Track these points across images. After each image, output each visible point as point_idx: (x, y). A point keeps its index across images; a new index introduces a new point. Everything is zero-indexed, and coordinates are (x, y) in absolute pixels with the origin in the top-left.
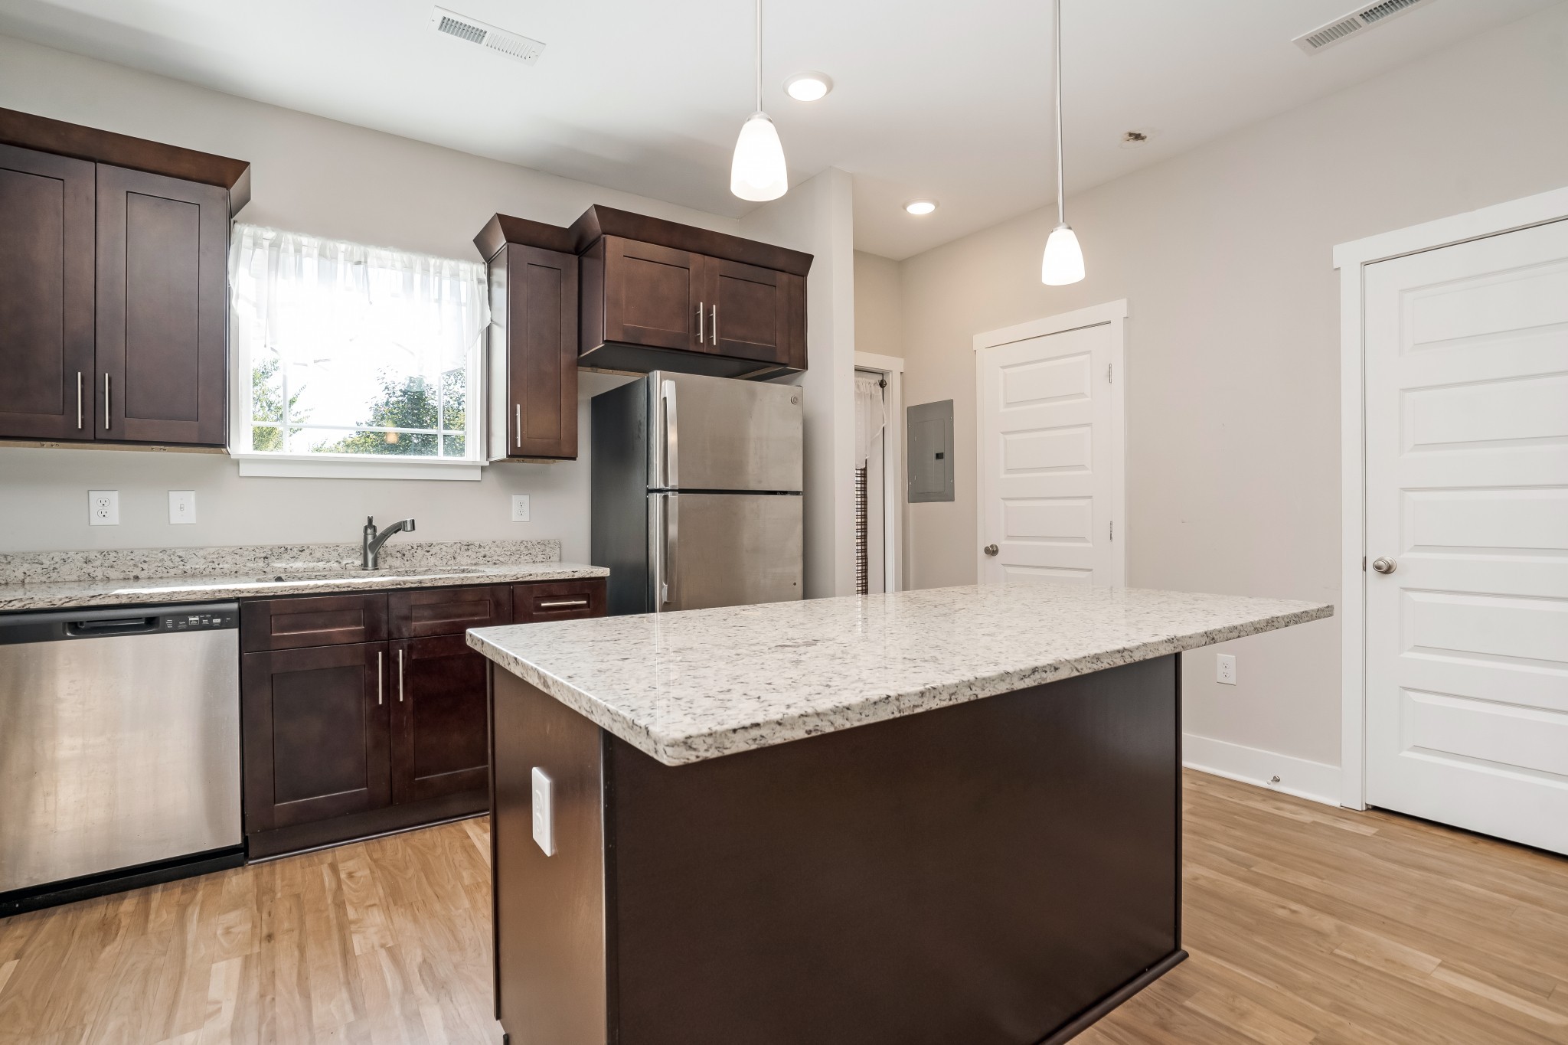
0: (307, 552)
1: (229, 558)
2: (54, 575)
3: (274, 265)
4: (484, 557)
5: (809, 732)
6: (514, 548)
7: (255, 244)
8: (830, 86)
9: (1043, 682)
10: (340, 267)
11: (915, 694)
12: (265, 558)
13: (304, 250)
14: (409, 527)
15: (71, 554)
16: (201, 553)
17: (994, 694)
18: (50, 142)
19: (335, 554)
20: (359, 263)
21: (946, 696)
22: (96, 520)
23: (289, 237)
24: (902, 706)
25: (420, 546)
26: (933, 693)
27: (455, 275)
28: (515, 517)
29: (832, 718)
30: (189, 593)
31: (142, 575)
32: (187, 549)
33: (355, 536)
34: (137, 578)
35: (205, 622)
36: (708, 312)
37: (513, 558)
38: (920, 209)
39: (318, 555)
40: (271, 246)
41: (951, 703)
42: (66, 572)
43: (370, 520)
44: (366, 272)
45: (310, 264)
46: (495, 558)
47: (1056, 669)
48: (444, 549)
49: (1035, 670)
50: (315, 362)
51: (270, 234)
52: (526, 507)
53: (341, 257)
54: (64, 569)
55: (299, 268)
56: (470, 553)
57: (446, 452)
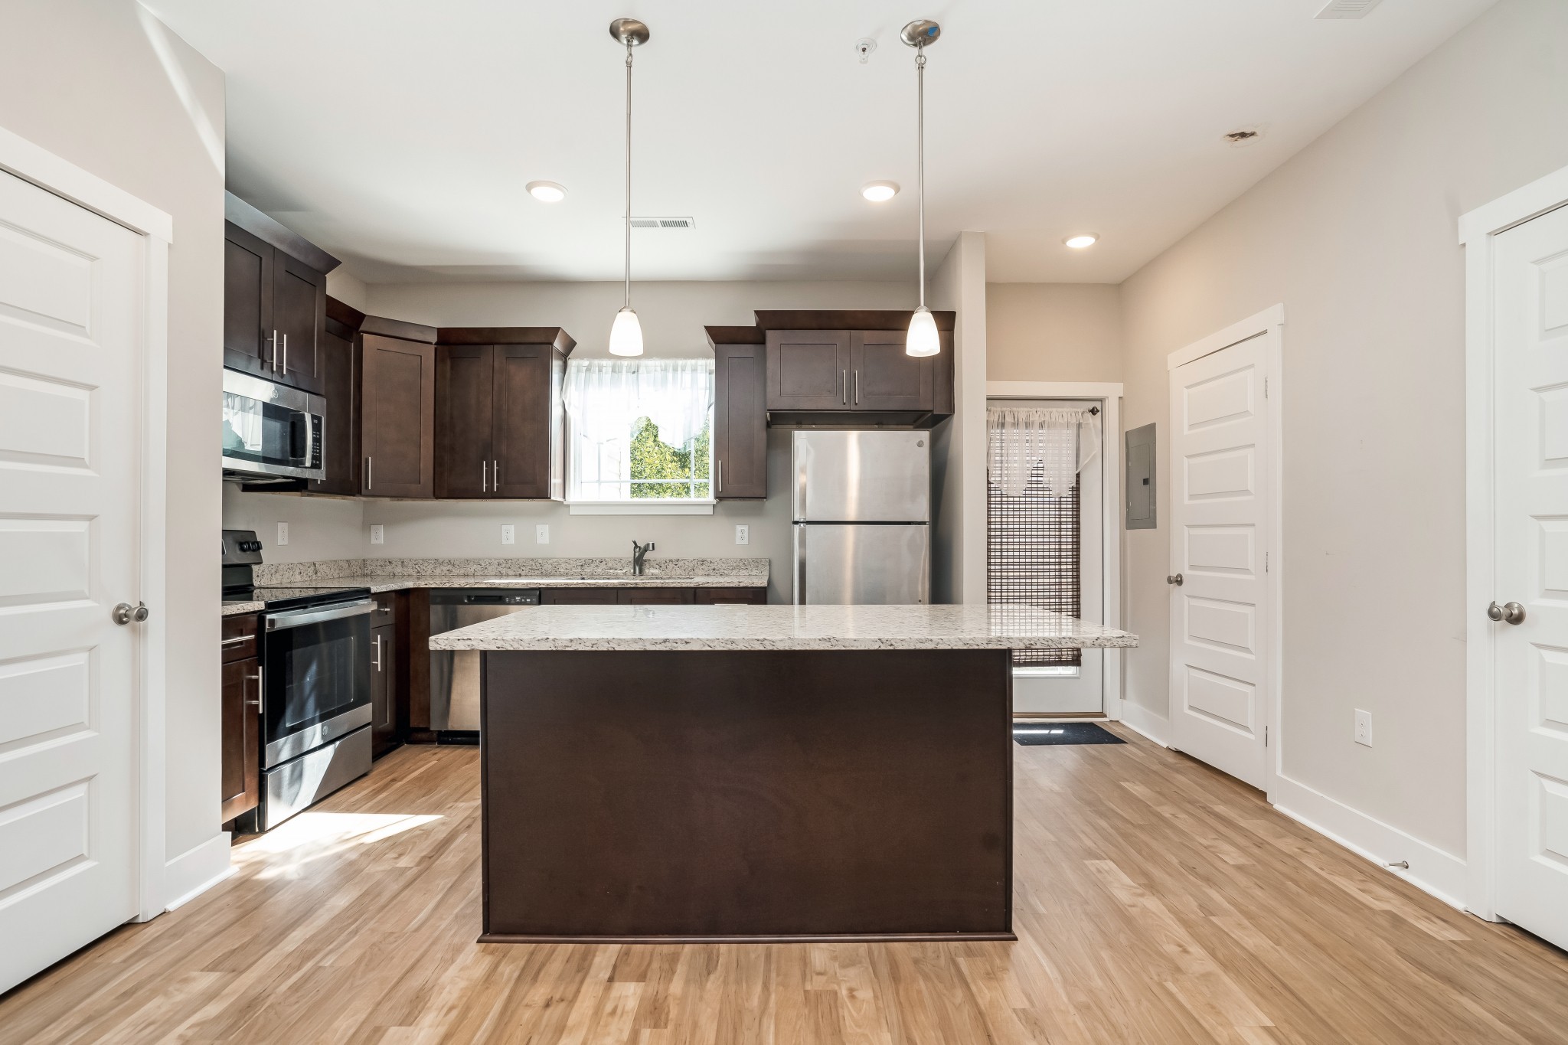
0: (604, 563)
1: (563, 565)
2: (486, 571)
3: (587, 382)
4: (714, 570)
5: (498, 648)
6: (735, 564)
7: (578, 371)
8: (897, 189)
9: (674, 649)
10: (624, 376)
11: (566, 640)
12: (582, 566)
13: (604, 369)
14: (651, 548)
15: (493, 560)
16: (550, 562)
17: (628, 649)
18: (475, 339)
19: (620, 564)
20: (634, 372)
21: (588, 644)
22: (504, 542)
23: (596, 362)
24: (557, 645)
25: (671, 561)
26: (579, 641)
27: (694, 370)
28: (738, 542)
29: (511, 643)
30: (516, 584)
31: (523, 573)
32: (543, 559)
33: (629, 553)
34: (520, 575)
35: (523, 600)
36: (852, 376)
37: (734, 572)
38: (1081, 243)
39: (610, 565)
40: (586, 370)
41: (593, 649)
42: (491, 570)
43: (635, 543)
44: (638, 376)
45: (607, 376)
46: (722, 571)
47: (687, 643)
48: (687, 563)
49: (665, 641)
50: (608, 441)
51: (586, 363)
52: (746, 534)
53: (624, 369)
54: (490, 568)
55: (600, 380)
56: (704, 567)
57: (695, 497)
